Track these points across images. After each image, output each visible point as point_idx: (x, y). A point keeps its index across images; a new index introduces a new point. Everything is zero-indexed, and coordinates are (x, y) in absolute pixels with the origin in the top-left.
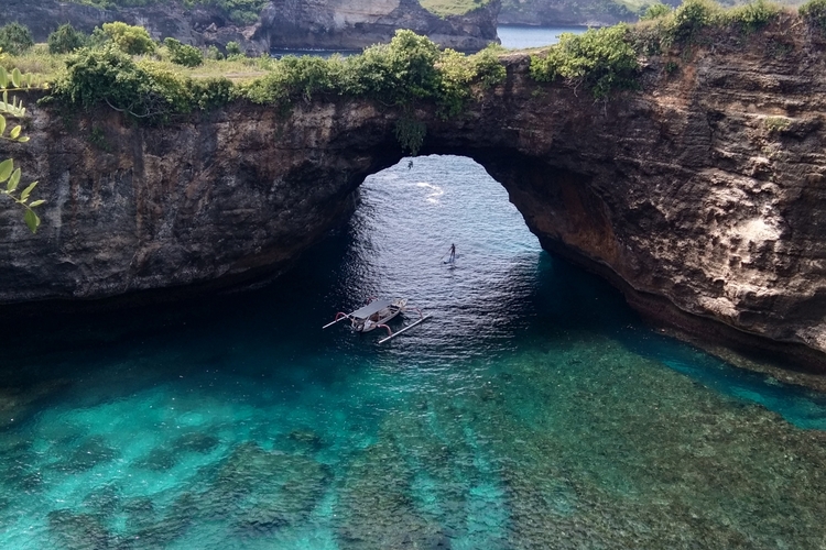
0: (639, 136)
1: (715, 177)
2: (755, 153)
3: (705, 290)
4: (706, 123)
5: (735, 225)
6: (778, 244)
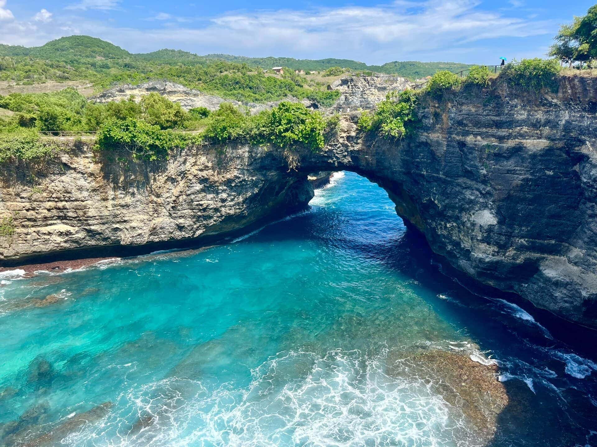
0: (423, 158)
1: (464, 183)
2: (482, 167)
3: (461, 255)
4: (458, 149)
5: (473, 214)
6: (496, 227)
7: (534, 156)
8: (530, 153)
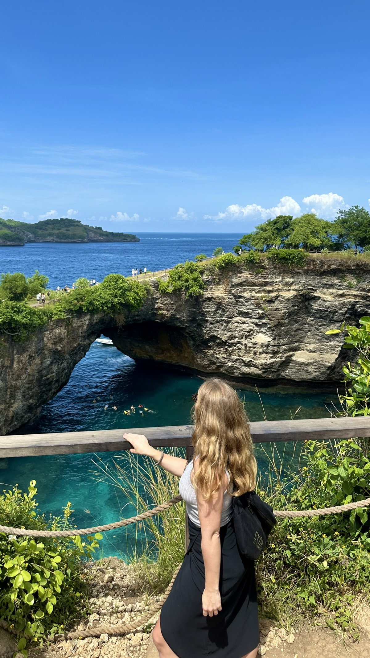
0: (207, 308)
1: (240, 320)
3: (243, 366)
4: (235, 300)
5: (253, 338)
6: (272, 342)
7: (289, 299)
8: (286, 298)
